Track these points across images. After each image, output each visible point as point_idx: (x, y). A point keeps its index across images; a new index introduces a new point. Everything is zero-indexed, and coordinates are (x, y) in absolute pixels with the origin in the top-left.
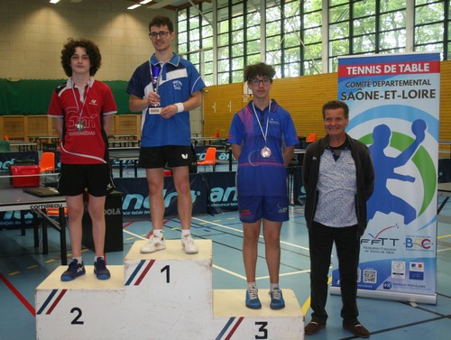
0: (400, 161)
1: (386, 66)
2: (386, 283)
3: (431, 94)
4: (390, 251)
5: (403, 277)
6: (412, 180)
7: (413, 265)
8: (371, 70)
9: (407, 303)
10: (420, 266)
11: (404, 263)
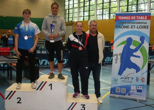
0: (136, 50)
1: (132, 17)
2: (129, 93)
3: (147, 27)
4: (131, 82)
5: (135, 91)
6: (139, 57)
7: (138, 87)
8: (127, 18)
9: (136, 100)
10: (141, 88)
11: (135, 86)
